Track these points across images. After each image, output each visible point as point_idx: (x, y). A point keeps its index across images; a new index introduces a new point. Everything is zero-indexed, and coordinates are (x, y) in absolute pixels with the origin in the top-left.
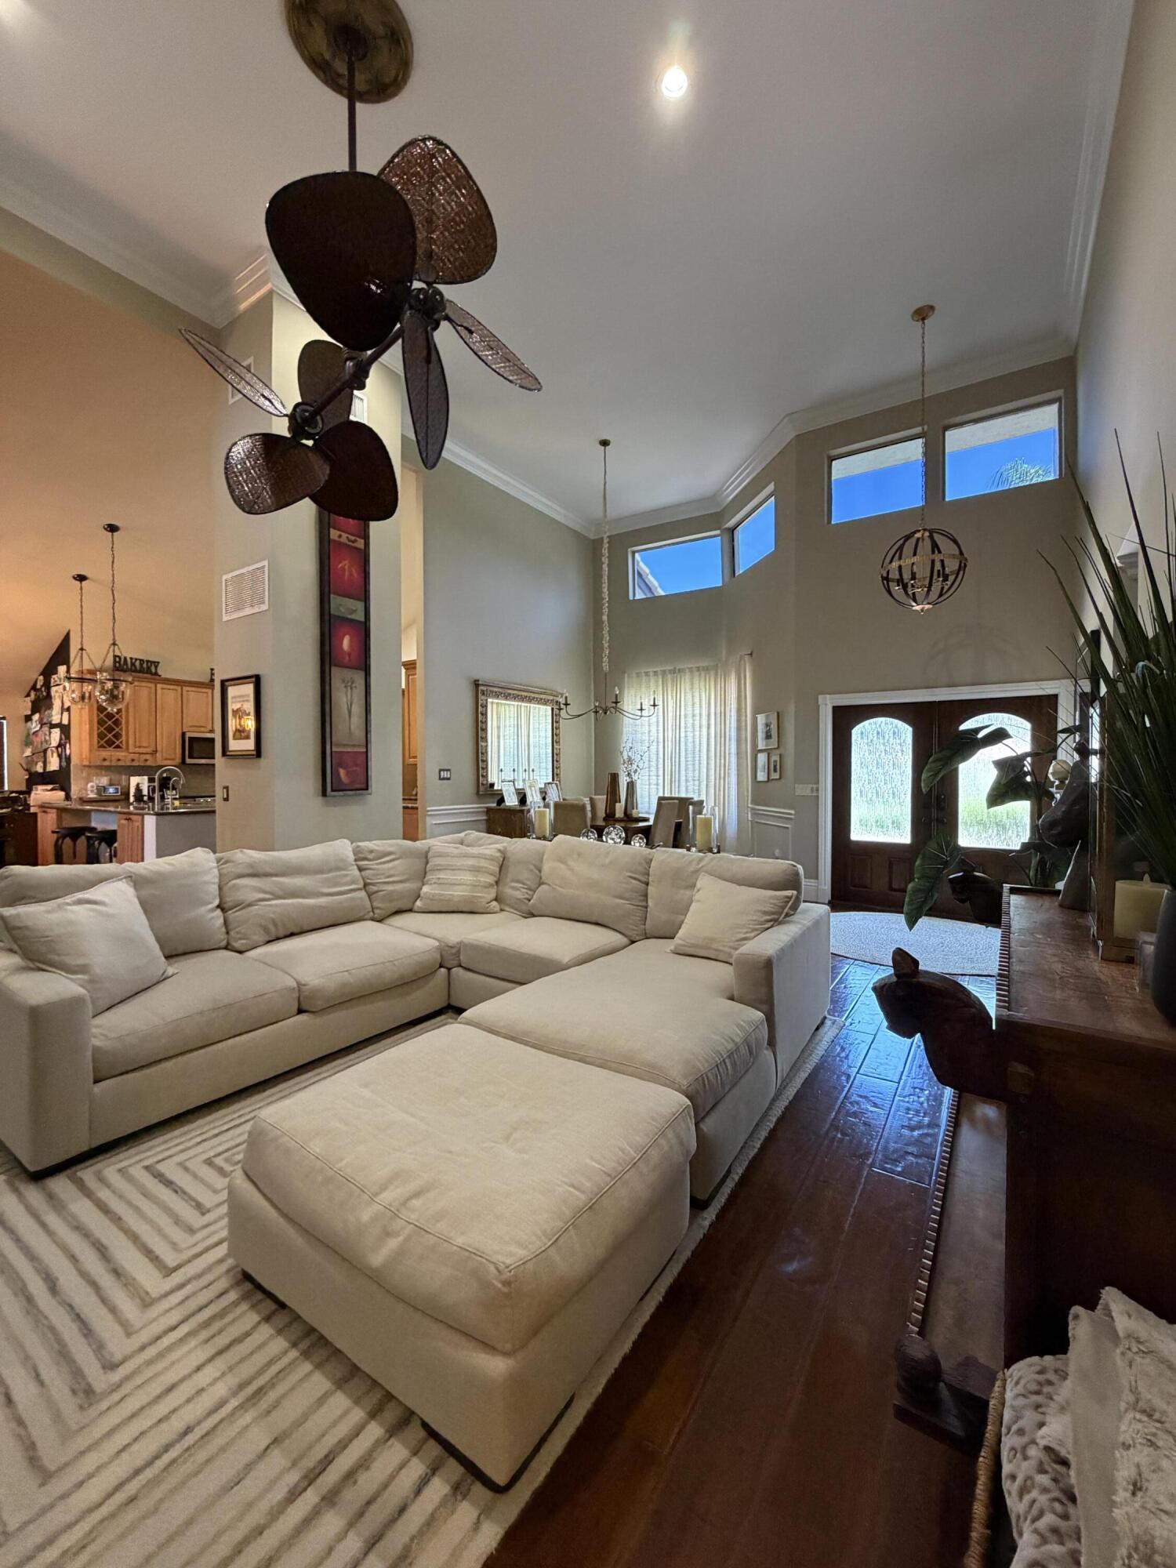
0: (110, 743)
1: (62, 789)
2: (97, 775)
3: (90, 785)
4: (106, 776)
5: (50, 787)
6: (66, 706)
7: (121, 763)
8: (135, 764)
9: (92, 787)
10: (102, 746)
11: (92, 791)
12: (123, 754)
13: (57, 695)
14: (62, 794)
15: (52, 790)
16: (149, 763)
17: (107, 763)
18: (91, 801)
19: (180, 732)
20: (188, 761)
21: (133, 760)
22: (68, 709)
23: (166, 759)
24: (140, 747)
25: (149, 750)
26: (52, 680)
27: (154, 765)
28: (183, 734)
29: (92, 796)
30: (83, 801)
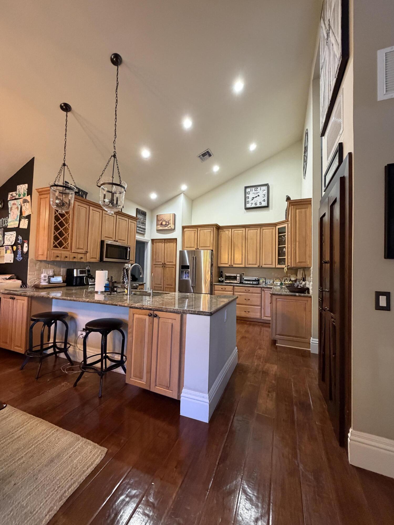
0: (61, 244)
1: (18, 278)
2: (46, 268)
3: (42, 276)
4: (51, 268)
5: (8, 276)
6: (25, 214)
7: (67, 260)
8: (75, 260)
9: (45, 277)
10: (55, 246)
11: (45, 280)
12: (68, 253)
13: (14, 207)
14: (19, 282)
15: (10, 279)
16: (83, 260)
17: (58, 259)
18: (45, 288)
19: (100, 240)
20: (105, 259)
21: (74, 258)
22: (28, 217)
23: (92, 258)
24: (78, 248)
25: (83, 251)
26: (9, 196)
27: (85, 262)
28: (102, 242)
29: (44, 283)
30: (37, 287)
